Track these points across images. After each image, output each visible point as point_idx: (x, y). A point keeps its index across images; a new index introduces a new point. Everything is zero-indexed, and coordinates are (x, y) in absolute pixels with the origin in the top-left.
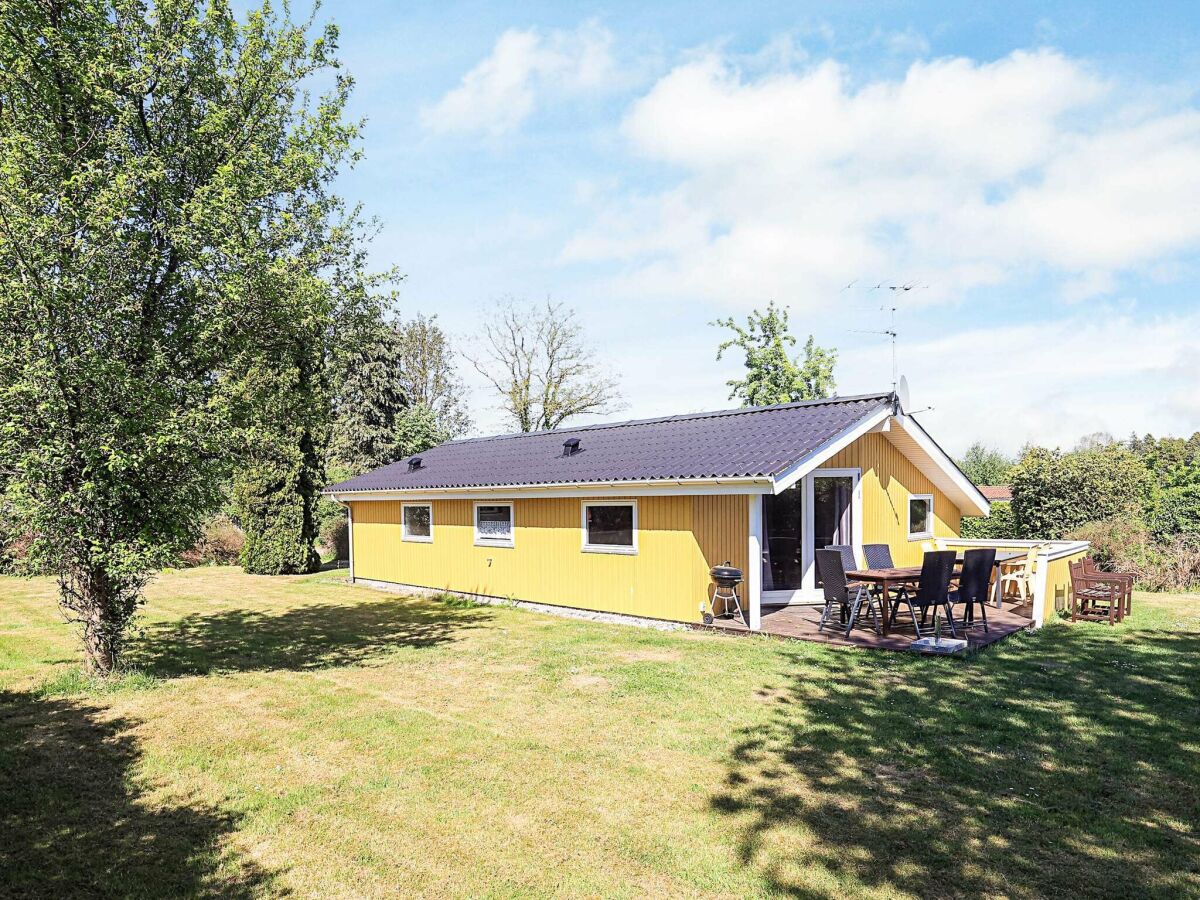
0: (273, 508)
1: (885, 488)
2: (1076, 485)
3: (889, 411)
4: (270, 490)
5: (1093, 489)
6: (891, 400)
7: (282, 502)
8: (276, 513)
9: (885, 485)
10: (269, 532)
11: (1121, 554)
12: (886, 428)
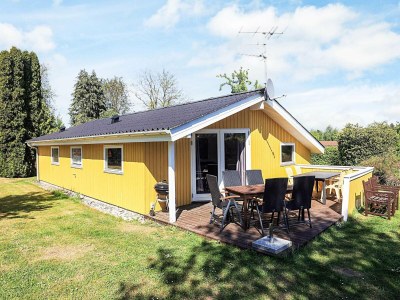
0: (9, 149)
1: (265, 139)
2: (366, 140)
3: (263, 98)
4: (7, 141)
5: (374, 141)
6: (263, 92)
7: (14, 146)
8: (11, 151)
9: (265, 137)
10: (8, 159)
11: (389, 172)
12: (262, 107)
